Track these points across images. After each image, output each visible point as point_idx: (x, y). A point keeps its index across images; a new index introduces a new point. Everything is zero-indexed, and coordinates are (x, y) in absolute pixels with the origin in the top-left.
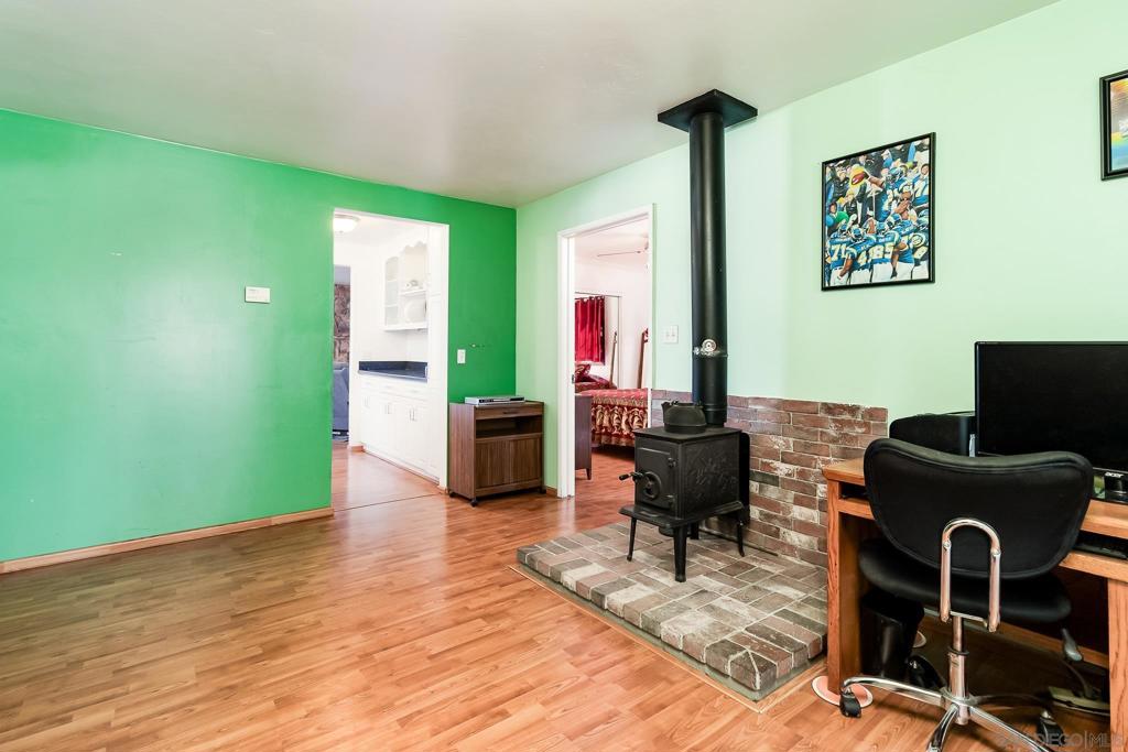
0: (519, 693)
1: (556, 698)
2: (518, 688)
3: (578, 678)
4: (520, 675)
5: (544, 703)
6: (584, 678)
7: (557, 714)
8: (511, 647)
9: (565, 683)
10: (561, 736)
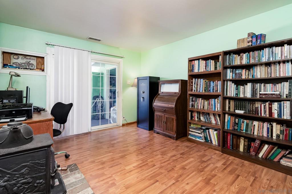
0: (131, 171)
1: (122, 170)
2: (131, 172)
3: (115, 176)
4: (130, 176)
5: (125, 169)
6: (114, 176)
7: (122, 167)
8: (134, 185)
9: (119, 174)
10: (122, 164)
